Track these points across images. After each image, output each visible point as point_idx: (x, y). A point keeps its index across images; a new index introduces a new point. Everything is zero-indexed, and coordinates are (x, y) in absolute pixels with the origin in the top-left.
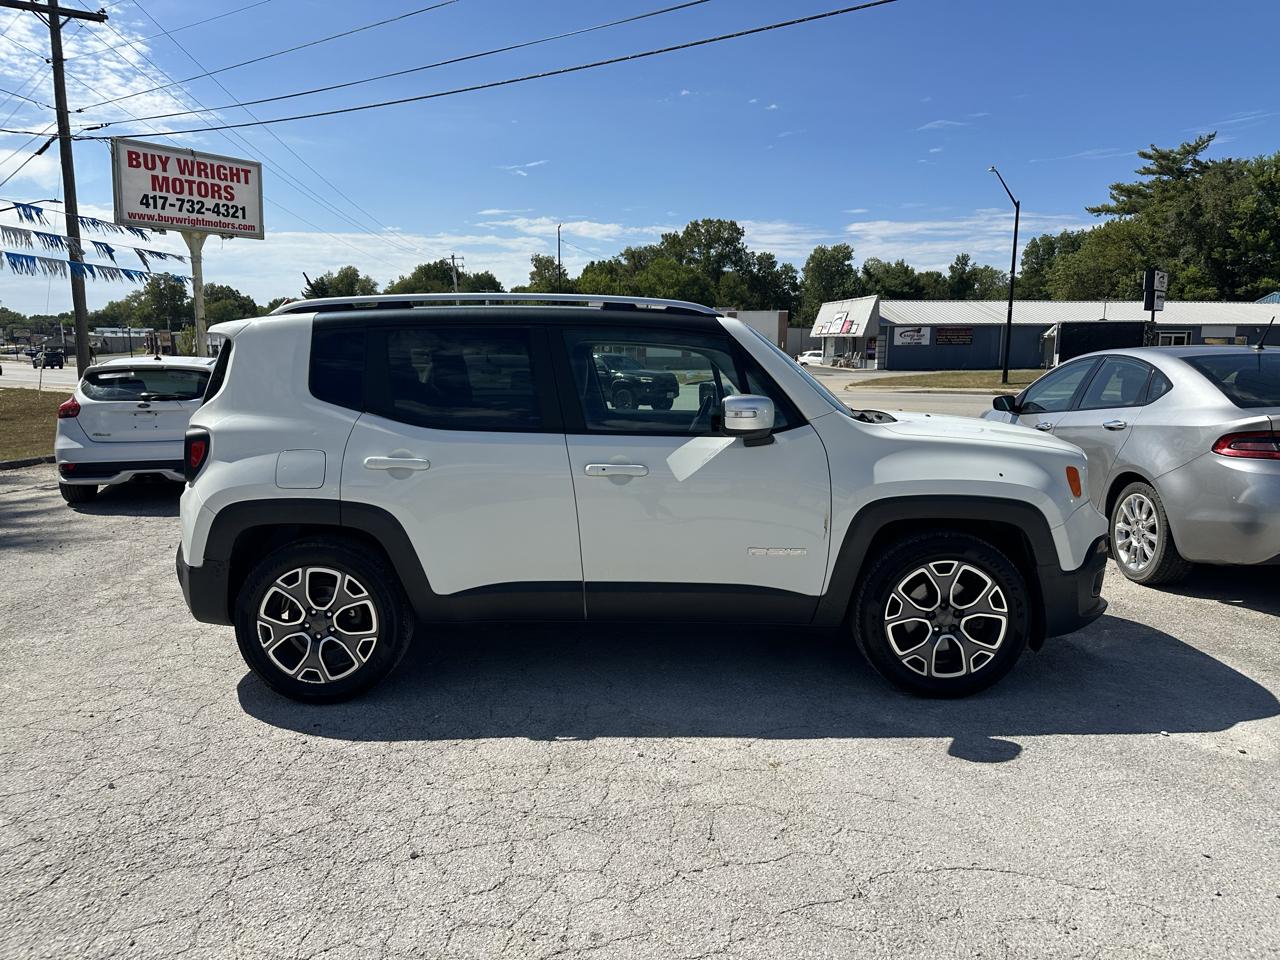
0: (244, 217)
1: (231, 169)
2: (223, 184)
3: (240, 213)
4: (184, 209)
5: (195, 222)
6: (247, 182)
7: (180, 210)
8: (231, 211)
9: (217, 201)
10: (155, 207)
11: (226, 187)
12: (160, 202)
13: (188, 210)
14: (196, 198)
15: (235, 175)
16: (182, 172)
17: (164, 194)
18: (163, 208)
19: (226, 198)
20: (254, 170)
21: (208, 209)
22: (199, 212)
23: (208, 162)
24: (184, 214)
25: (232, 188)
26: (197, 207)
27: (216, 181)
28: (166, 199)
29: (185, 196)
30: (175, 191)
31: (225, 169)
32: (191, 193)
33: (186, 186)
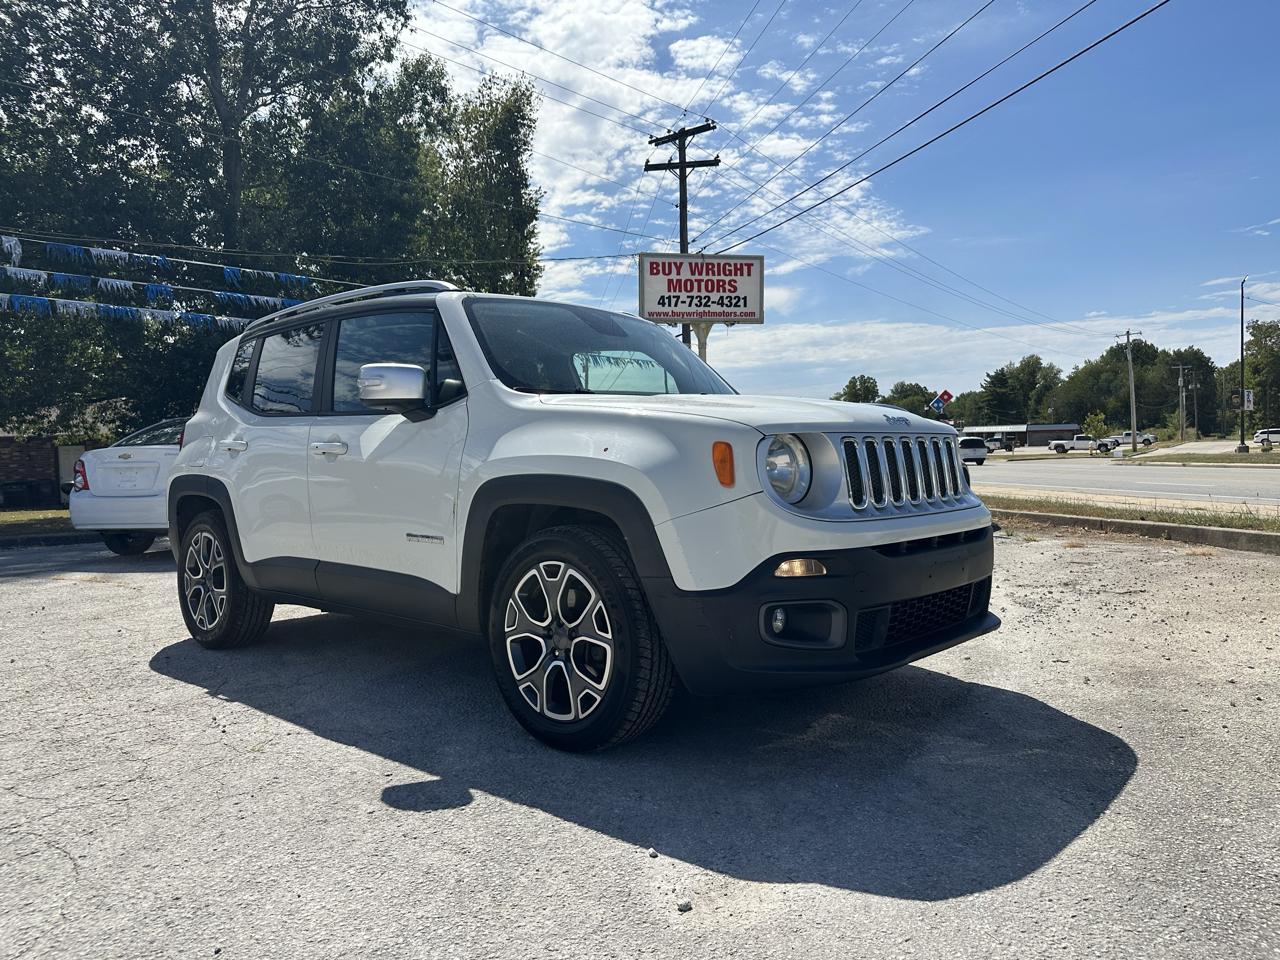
0: (745, 306)
1: (735, 265)
2: (727, 279)
3: (742, 302)
4: (693, 304)
5: (701, 314)
6: (749, 274)
7: (690, 305)
8: (734, 301)
9: (722, 294)
10: (670, 305)
11: (730, 282)
12: (673, 301)
13: (696, 305)
14: (704, 293)
15: (739, 270)
16: (693, 273)
17: (677, 294)
18: (676, 305)
19: (730, 291)
20: (756, 263)
21: (713, 302)
22: (706, 305)
23: (715, 262)
24: (694, 309)
25: (735, 282)
26: (704, 301)
27: (722, 277)
28: (678, 297)
29: (695, 293)
30: (686, 290)
31: (730, 265)
32: (699, 290)
33: (696, 284)
